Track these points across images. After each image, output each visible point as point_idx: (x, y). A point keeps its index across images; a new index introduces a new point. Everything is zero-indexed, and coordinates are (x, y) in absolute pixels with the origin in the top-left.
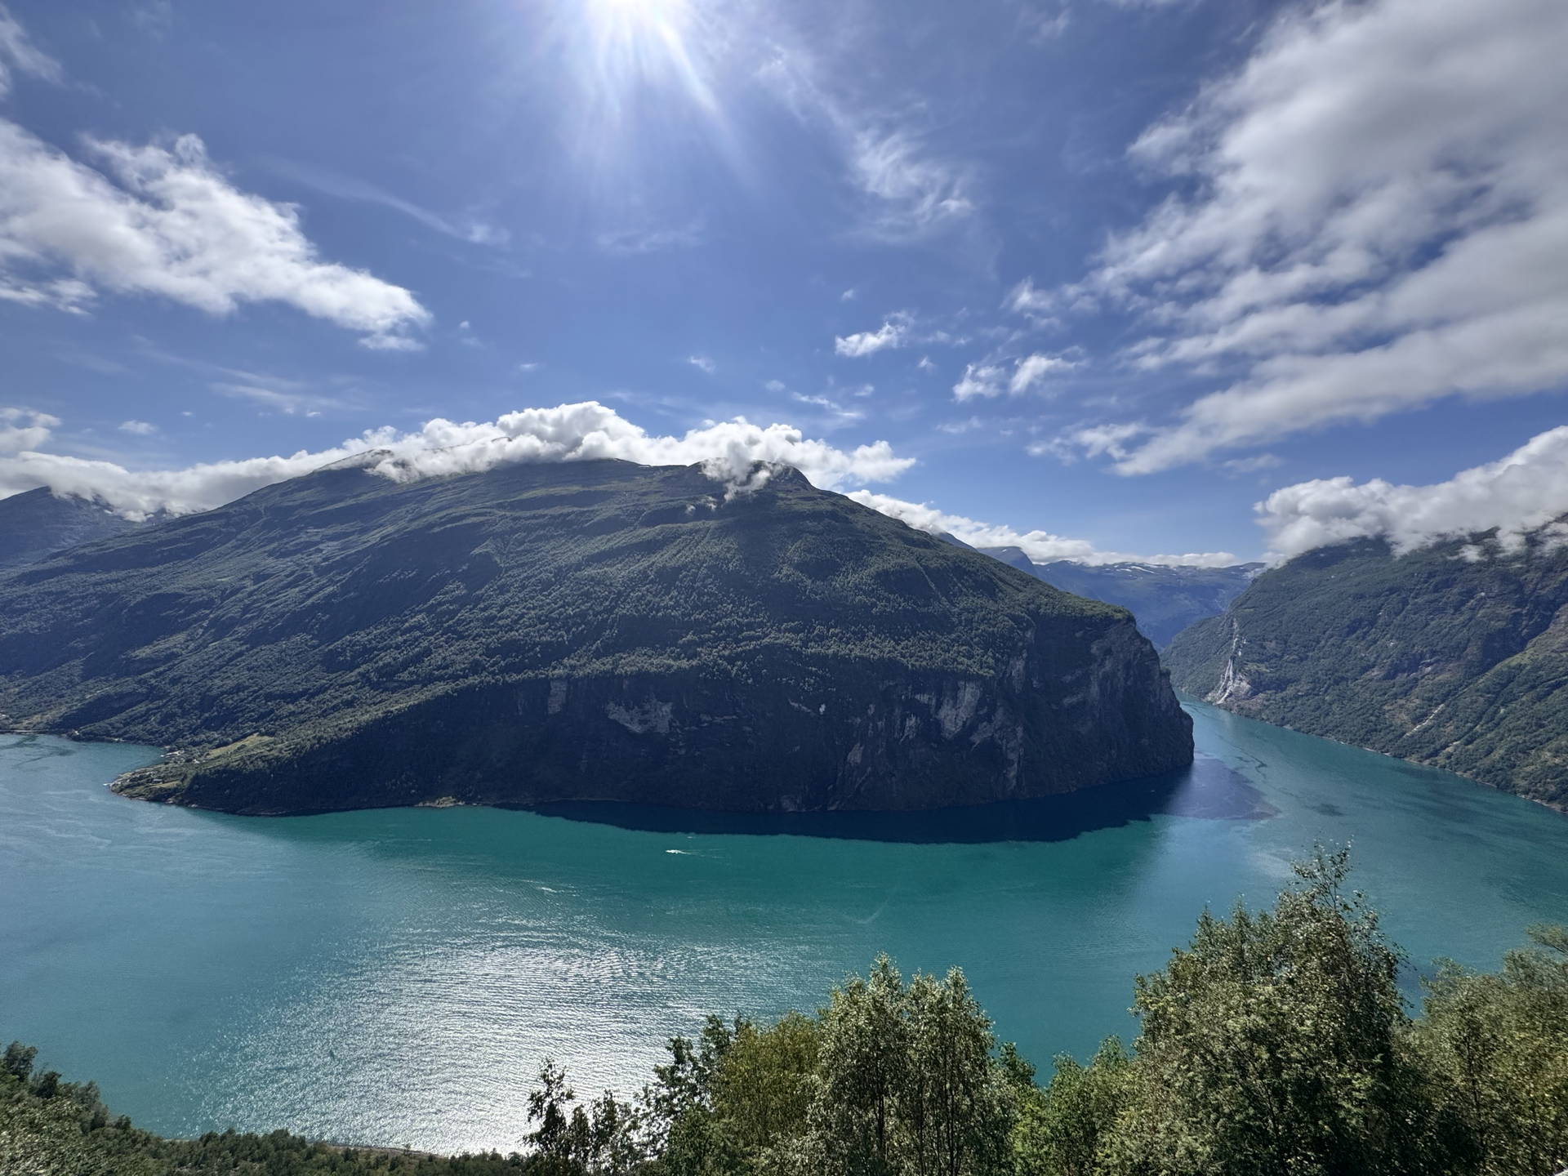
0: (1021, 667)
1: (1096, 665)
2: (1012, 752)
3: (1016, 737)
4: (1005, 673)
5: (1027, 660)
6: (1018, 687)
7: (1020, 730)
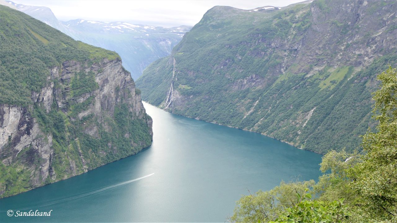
0: (50, 94)
1: (99, 90)
2: (45, 153)
3: (47, 143)
4: (38, 99)
5: (54, 89)
6: (48, 109)
7: (50, 138)
